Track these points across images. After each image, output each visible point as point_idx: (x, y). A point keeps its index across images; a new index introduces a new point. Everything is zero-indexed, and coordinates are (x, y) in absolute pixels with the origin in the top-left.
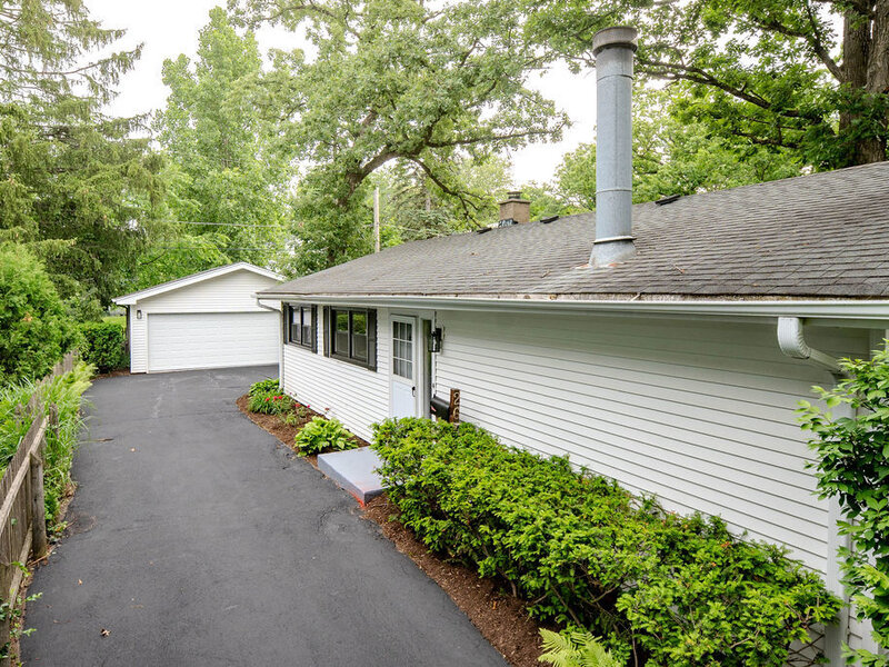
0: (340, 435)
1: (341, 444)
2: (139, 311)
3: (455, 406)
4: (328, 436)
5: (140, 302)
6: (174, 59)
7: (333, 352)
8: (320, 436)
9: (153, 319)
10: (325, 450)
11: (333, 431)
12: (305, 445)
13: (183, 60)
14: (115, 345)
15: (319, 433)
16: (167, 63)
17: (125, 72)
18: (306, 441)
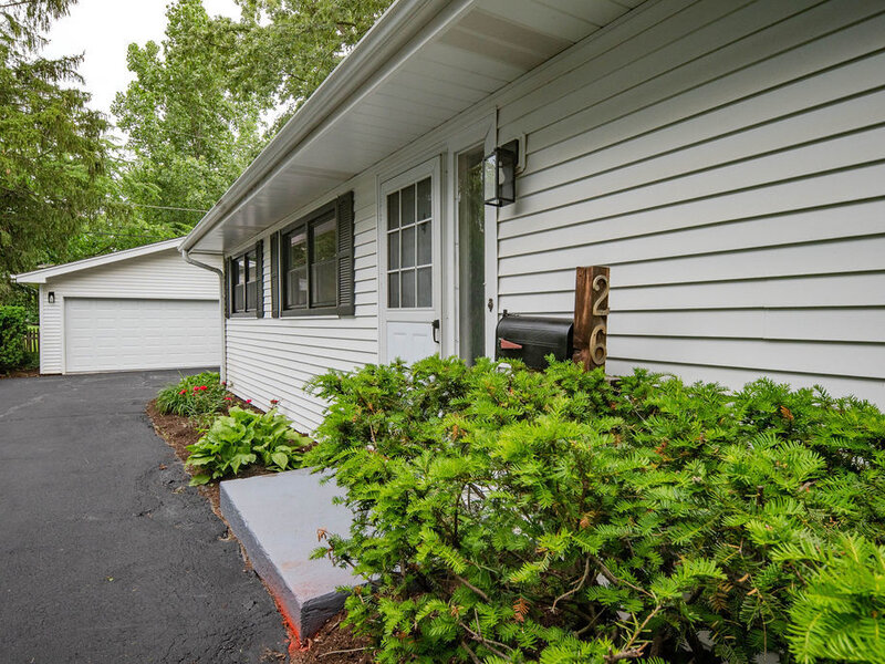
0: (283, 441)
1: (280, 458)
2: (51, 294)
3: (594, 320)
4: (254, 442)
5: (52, 281)
6: (142, 46)
7: (285, 307)
8: (239, 444)
9: (73, 306)
10: (246, 471)
11: (270, 432)
12: (205, 461)
13: (152, 47)
14: (12, 337)
15: (234, 437)
16: (133, 48)
17: (56, 17)
18: (207, 453)
